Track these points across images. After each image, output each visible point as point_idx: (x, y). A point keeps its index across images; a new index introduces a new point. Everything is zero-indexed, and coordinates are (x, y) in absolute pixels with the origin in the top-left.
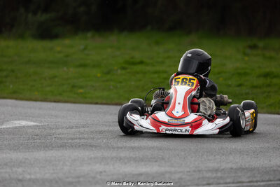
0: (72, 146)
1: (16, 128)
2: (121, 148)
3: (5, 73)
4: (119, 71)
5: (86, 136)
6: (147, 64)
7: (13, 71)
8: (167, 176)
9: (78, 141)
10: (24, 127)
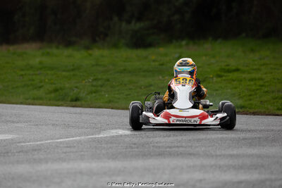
0: (171, 155)
1: (113, 137)
2: (220, 156)
3: (100, 83)
4: (215, 79)
5: (184, 144)
6: (244, 72)
7: (108, 80)
8: (268, 183)
9: (177, 149)
10: (121, 136)
